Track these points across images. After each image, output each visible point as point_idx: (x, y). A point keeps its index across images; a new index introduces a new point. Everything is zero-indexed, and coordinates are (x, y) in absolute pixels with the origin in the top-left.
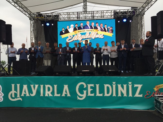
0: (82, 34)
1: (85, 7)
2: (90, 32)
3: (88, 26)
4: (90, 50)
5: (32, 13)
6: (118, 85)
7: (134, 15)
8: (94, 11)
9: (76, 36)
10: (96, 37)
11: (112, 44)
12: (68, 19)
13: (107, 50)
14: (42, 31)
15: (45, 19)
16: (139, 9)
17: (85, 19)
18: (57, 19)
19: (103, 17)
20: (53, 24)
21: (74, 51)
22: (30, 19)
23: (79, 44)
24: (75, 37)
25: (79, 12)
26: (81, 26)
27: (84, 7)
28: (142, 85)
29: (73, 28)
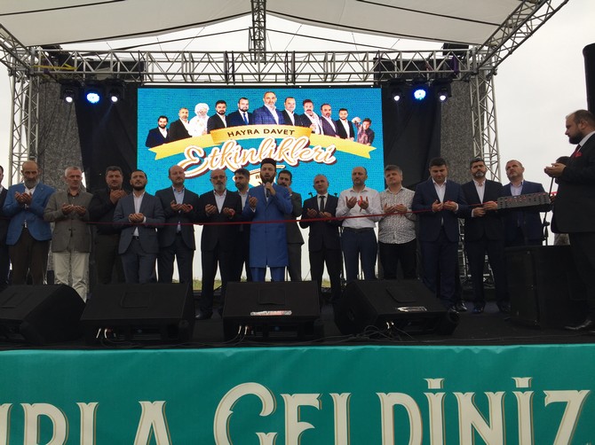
0: (245, 145)
1: (258, 34)
2: (278, 136)
5: (23, 46)
6: (458, 395)
7: (453, 76)
8: (294, 52)
9: (218, 153)
10: (305, 158)
12: (186, 82)
13: (364, 205)
14: (67, 127)
15: (81, 75)
16: (474, 52)
17: (259, 82)
18: (136, 76)
19: (333, 79)
20: (114, 99)
21: (208, 208)
22: (12, 73)
24: (213, 157)
25: (233, 53)
27: (254, 33)
28: (587, 391)
29: (208, 117)
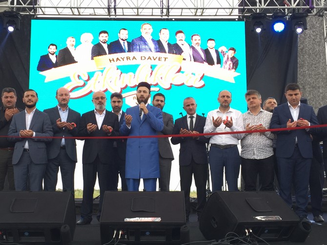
0: (123, 70)
2: (153, 62)
3: (145, 42)
4: (160, 122)
7: (309, 11)
9: (100, 77)
10: (177, 82)
11: (252, 103)
12: (74, 15)
13: (229, 124)
17: (138, 15)
18: (30, 9)
19: (202, 13)
20: (11, 29)
21: (90, 126)
23: (115, 99)
24: (96, 80)
26: (122, 42)
